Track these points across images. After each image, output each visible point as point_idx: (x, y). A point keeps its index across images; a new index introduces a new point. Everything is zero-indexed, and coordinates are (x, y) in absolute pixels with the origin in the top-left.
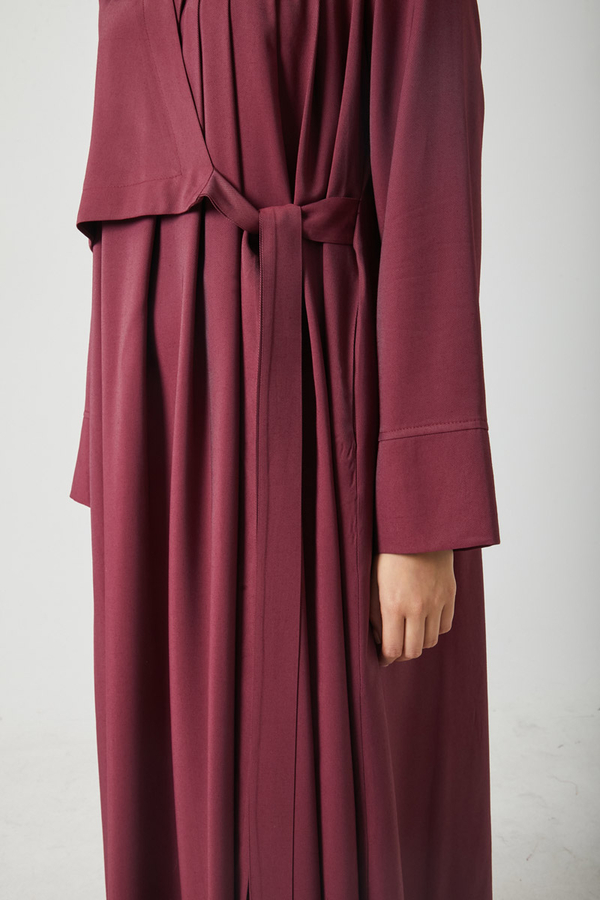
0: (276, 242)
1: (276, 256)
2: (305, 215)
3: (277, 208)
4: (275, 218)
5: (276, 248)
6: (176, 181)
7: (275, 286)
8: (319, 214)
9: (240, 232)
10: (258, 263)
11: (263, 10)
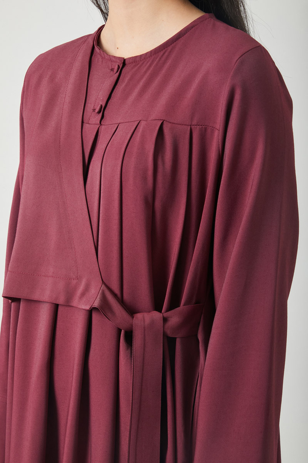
0: (145, 340)
1: (144, 350)
2: (165, 320)
3: (146, 315)
4: (144, 322)
5: (144, 344)
6: (74, 282)
7: (143, 370)
8: (175, 318)
9: (119, 331)
10: (131, 353)
11: (145, 178)
